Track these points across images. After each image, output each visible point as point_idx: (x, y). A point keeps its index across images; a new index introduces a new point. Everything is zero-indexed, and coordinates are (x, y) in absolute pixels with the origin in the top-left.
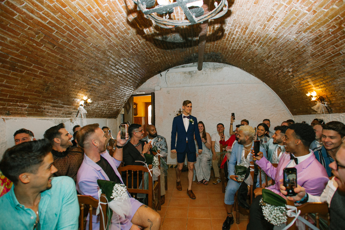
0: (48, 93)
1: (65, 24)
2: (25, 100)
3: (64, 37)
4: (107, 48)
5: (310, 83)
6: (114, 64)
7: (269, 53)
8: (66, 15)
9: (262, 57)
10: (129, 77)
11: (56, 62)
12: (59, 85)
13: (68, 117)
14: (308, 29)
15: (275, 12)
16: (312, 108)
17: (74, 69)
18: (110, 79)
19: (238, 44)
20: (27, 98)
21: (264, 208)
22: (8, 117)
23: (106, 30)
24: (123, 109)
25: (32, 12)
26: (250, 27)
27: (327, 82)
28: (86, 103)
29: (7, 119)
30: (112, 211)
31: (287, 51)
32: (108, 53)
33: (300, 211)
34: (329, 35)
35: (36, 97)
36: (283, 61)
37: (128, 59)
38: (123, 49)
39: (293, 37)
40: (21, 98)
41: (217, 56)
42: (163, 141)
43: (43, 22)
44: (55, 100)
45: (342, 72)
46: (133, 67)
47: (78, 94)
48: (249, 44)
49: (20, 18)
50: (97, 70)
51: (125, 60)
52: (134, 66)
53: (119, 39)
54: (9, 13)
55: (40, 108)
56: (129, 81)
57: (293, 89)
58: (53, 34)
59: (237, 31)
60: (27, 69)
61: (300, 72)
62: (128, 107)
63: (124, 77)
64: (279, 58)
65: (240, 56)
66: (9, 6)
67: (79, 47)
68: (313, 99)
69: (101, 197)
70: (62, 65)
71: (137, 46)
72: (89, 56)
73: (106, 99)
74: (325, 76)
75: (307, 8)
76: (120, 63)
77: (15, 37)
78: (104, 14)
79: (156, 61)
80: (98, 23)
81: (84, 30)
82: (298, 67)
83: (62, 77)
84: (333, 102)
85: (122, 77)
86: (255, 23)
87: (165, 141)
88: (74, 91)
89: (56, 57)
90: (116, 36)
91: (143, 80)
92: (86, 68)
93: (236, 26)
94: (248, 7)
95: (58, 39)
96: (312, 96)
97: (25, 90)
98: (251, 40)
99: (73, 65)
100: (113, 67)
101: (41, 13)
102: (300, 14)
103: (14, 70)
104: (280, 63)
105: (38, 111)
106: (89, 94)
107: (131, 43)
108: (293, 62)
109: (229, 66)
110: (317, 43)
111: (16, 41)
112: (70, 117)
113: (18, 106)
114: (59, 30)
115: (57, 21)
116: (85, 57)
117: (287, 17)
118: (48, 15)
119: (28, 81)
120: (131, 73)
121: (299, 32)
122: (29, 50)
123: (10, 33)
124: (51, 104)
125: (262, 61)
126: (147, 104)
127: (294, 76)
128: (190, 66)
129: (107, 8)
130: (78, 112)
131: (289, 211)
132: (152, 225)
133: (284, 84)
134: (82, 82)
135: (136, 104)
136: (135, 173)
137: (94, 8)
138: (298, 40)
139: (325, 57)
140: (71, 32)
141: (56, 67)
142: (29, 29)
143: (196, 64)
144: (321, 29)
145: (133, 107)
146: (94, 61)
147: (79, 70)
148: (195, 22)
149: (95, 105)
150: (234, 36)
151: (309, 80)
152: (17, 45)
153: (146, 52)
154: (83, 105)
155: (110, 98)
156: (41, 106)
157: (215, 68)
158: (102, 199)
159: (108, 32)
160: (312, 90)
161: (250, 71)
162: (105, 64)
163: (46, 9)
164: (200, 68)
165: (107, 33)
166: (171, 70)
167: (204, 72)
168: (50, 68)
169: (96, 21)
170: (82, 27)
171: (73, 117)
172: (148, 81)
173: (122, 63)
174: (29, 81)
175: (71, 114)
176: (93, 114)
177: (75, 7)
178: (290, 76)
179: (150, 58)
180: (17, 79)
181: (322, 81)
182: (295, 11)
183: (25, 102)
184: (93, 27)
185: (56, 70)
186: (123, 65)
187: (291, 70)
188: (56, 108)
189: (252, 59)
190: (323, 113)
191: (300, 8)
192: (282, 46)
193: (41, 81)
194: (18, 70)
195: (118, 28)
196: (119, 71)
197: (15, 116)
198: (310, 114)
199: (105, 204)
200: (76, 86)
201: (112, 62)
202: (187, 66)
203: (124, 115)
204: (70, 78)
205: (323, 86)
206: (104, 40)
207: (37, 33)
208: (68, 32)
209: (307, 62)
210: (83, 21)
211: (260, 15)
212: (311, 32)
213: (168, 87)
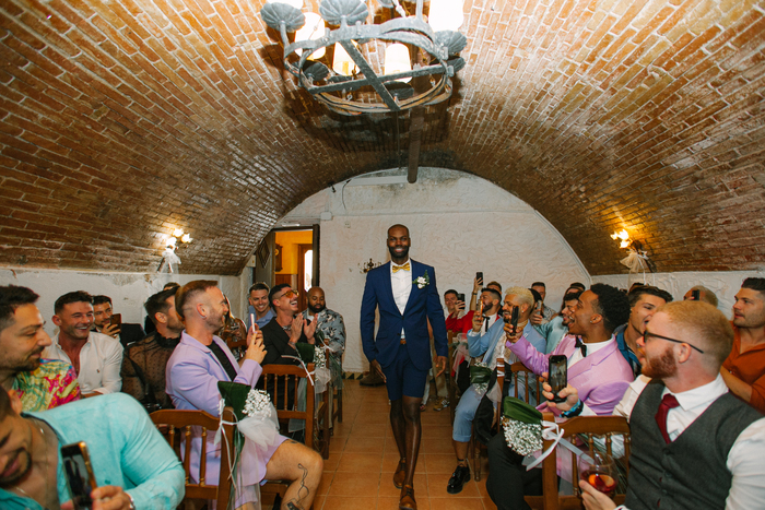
0: (104, 221)
1: (151, 90)
2: (57, 233)
3: (147, 113)
4: (229, 136)
5: (617, 214)
6: (239, 167)
7: (543, 155)
8: (155, 73)
9: (531, 162)
10: (268, 192)
11: (126, 160)
12: (127, 205)
13: (142, 270)
14: (607, 117)
15: (548, 85)
16: (621, 262)
17: (161, 174)
18: (230, 195)
19: (486, 136)
20: (64, 230)
21: (506, 429)
22: (22, 268)
23: (229, 101)
24: (254, 257)
25: (92, 67)
26: (505, 106)
27: (645, 215)
28: (179, 242)
29: (20, 272)
30: (243, 439)
31: (574, 153)
32: (230, 145)
33: (563, 430)
34: (640, 132)
35: (80, 228)
36: (568, 171)
37: (270, 158)
38: (261, 137)
39: (582, 130)
40: (49, 229)
41: (446, 155)
42: (336, 322)
43: (110, 86)
44: (118, 236)
45: (667, 198)
46: (277, 174)
47: (165, 224)
48: (506, 136)
49: (68, 79)
50: (205, 177)
51: (263, 159)
52: (281, 170)
53: (253, 119)
54: (50, 70)
55: (86, 250)
56: (268, 201)
57: (590, 225)
58: (127, 108)
59: (482, 113)
60: (67, 172)
61: (600, 194)
62: (263, 252)
63: (258, 192)
64: (561, 165)
65: (489, 159)
66: (50, 57)
67: (174, 132)
68: (624, 245)
69: (224, 413)
70: (139, 166)
71: (288, 133)
72: (193, 149)
73: (219, 236)
74: (641, 203)
75: (600, 83)
76: (253, 165)
77: (54, 113)
78: (228, 72)
79: (325, 163)
80: (214, 88)
81: (187, 100)
82: (595, 184)
83: (136, 189)
84: (656, 252)
85: (254, 192)
86: (514, 100)
87: (341, 322)
88: (156, 218)
89: (128, 151)
90: (249, 114)
91: (297, 200)
92: (185, 173)
93: (480, 103)
94: (501, 73)
95: (135, 117)
96: (619, 240)
97: (61, 213)
98: (509, 131)
99: (158, 166)
100: (237, 172)
101: (108, 70)
102: (591, 93)
103: (44, 174)
104: (564, 175)
105: (83, 258)
106: (185, 224)
107: (277, 128)
108: (585, 175)
109: (470, 175)
110: (623, 143)
111: (53, 120)
112: (145, 270)
113: (44, 245)
114: (140, 100)
115: (137, 84)
116: (182, 152)
117: (569, 95)
118: (121, 73)
119: (68, 196)
120: (273, 185)
121: (590, 122)
122: (76, 136)
123: (44, 105)
124: (109, 243)
125: (531, 170)
126: (302, 249)
127: (588, 201)
128: (393, 174)
129: (234, 64)
130: (163, 261)
131: (545, 430)
132: (305, 475)
133: (573, 214)
134: (175, 200)
135: (280, 247)
136: (281, 379)
137: (210, 62)
138: (591, 136)
139: (637, 169)
140: (162, 106)
141: (126, 171)
142: (83, 98)
143: (404, 170)
144: (626, 119)
145: (273, 253)
146: (201, 160)
147: (171, 176)
148: (397, 108)
149: (197, 247)
150: (476, 121)
151: (615, 209)
152: (55, 126)
153: (304, 144)
154: (174, 247)
155: (227, 233)
156: (89, 247)
157: (441, 180)
158: (226, 416)
159: (233, 105)
160: (620, 228)
161: (510, 188)
162: (222, 167)
163: (118, 63)
164: (412, 179)
165: (230, 107)
166: (354, 180)
167: (420, 187)
168: (114, 171)
169: (211, 85)
170: (184, 97)
171: (151, 270)
172: (308, 201)
173: (257, 165)
174: (70, 197)
175: (147, 264)
176: (193, 266)
177: (174, 60)
178: (581, 200)
179: (314, 156)
180: (47, 193)
181: (636, 212)
182: (582, 86)
183: (59, 237)
184: (206, 96)
185: (125, 175)
186: (258, 169)
187: (582, 189)
188: (119, 252)
189: (513, 164)
190: (641, 272)
191: (588, 82)
192: (566, 144)
193: (94, 198)
194: (51, 174)
195: (253, 98)
196: (250, 180)
197: (35, 266)
198: (621, 273)
199: (232, 424)
200: (162, 208)
201: (237, 162)
202: (386, 174)
203: (254, 269)
204: (152, 191)
205: (638, 220)
206: (224, 120)
207: (96, 106)
208: (155, 104)
209: (610, 177)
210: (186, 84)
211: (523, 88)
212: (611, 124)
213: (347, 215)
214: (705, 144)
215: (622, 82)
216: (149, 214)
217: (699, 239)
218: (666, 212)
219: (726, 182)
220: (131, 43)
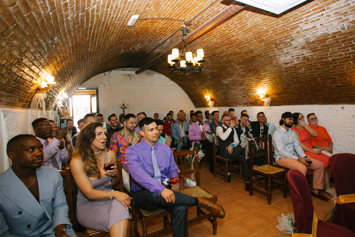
16: (207, 104)
34: (217, 74)
45: (220, 89)
57: (198, 93)
61: (203, 85)
68: (208, 100)
74: (214, 89)
84: (216, 102)
108: (200, 80)
109: (159, 73)
110: (212, 75)
128: (129, 70)
133: (193, 89)
143: (134, 69)
144: (214, 70)
151: (207, 90)
157: (148, 74)
160: (207, 95)
166: (113, 71)
167: (140, 76)
172: (92, 78)
178: (197, 86)
187: (198, 83)
190: (212, 107)
202: (126, 70)
209: (207, 82)
213: (110, 85)
214: (230, 79)
215: (215, 63)
217: (226, 99)
218: (220, 92)
219: (233, 87)
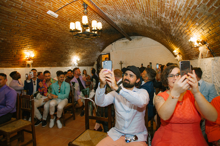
0: (62, 58)
20: (56, 61)
35: (59, 60)
55: (60, 64)
56: (96, 49)
62: (99, 60)
66: (50, 36)
77: (52, 43)
88: (72, 56)
97: (55, 58)
101: (58, 35)
109: (145, 37)
113: (54, 63)
154: (76, 62)
155: (88, 57)
157: (138, 39)
160: (174, 49)
164: (130, 40)
166: (117, 41)
167: (133, 42)
174: (56, 55)
175: (72, 65)
180: (53, 55)
188: (66, 63)
194: (53, 52)
197: (53, 67)
202: (124, 39)
203: (97, 64)
213: (116, 50)
216: (70, 56)
220: (60, 30)
